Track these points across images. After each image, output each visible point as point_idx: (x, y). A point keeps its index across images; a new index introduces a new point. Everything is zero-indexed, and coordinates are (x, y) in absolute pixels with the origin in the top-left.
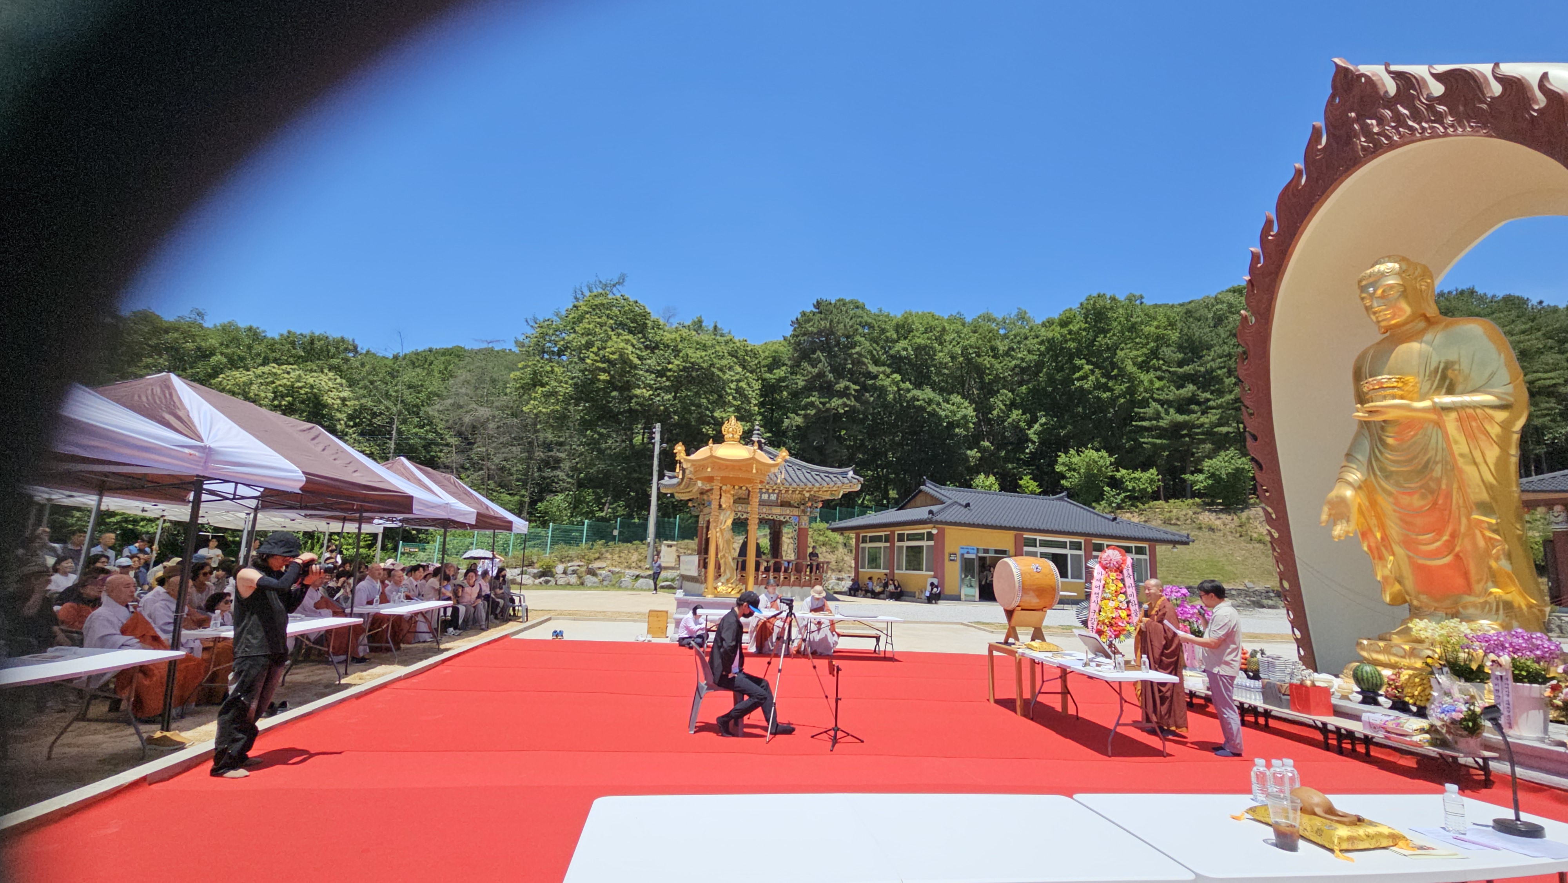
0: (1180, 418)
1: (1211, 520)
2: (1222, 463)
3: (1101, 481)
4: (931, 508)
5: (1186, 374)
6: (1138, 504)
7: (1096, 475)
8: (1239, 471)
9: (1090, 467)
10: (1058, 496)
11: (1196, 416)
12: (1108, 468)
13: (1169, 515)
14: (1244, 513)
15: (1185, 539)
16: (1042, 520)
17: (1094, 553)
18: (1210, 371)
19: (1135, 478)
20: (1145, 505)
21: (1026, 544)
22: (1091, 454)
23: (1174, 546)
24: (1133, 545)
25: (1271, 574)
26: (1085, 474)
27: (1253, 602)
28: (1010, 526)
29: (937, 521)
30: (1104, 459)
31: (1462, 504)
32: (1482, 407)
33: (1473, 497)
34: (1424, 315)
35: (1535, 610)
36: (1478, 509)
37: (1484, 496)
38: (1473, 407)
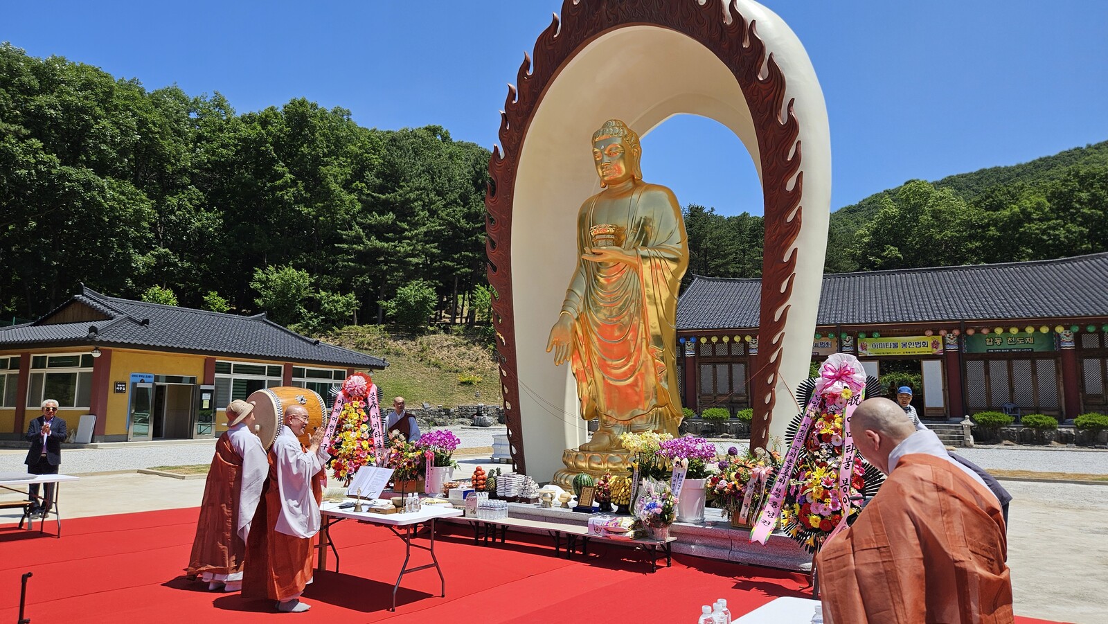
0: (379, 244)
1: (399, 345)
2: (414, 291)
3: (299, 302)
4: (93, 324)
5: (386, 202)
6: (334, 328)
7: (294, 295)
8: (425, 300)
9: (287, 284)
10: (255, 316)
11: (393, 244)
12: (307, 288)
13: (363, 339)
14: (425, 339)
15: (381, 364)
16: (239, 342)
17: (294, 379)
18: (408, 201)
19: (333, 300)
20: (340, 329)
21: (217, 370)
22: (291, 272)
23: (371, 370)
24: (333, 370)
25: (444, 394)
26: (283, 293)
27: (428, 421)
28: (198, 348)
29: (101, 340)
30: (304, 279)
31: (644, 336)
32: (665, 258)
33: (652, 331)
34: (633, 177)
35: (675, 419)
36: (654, 340)
37: (658, 330)
38: (660, 258)
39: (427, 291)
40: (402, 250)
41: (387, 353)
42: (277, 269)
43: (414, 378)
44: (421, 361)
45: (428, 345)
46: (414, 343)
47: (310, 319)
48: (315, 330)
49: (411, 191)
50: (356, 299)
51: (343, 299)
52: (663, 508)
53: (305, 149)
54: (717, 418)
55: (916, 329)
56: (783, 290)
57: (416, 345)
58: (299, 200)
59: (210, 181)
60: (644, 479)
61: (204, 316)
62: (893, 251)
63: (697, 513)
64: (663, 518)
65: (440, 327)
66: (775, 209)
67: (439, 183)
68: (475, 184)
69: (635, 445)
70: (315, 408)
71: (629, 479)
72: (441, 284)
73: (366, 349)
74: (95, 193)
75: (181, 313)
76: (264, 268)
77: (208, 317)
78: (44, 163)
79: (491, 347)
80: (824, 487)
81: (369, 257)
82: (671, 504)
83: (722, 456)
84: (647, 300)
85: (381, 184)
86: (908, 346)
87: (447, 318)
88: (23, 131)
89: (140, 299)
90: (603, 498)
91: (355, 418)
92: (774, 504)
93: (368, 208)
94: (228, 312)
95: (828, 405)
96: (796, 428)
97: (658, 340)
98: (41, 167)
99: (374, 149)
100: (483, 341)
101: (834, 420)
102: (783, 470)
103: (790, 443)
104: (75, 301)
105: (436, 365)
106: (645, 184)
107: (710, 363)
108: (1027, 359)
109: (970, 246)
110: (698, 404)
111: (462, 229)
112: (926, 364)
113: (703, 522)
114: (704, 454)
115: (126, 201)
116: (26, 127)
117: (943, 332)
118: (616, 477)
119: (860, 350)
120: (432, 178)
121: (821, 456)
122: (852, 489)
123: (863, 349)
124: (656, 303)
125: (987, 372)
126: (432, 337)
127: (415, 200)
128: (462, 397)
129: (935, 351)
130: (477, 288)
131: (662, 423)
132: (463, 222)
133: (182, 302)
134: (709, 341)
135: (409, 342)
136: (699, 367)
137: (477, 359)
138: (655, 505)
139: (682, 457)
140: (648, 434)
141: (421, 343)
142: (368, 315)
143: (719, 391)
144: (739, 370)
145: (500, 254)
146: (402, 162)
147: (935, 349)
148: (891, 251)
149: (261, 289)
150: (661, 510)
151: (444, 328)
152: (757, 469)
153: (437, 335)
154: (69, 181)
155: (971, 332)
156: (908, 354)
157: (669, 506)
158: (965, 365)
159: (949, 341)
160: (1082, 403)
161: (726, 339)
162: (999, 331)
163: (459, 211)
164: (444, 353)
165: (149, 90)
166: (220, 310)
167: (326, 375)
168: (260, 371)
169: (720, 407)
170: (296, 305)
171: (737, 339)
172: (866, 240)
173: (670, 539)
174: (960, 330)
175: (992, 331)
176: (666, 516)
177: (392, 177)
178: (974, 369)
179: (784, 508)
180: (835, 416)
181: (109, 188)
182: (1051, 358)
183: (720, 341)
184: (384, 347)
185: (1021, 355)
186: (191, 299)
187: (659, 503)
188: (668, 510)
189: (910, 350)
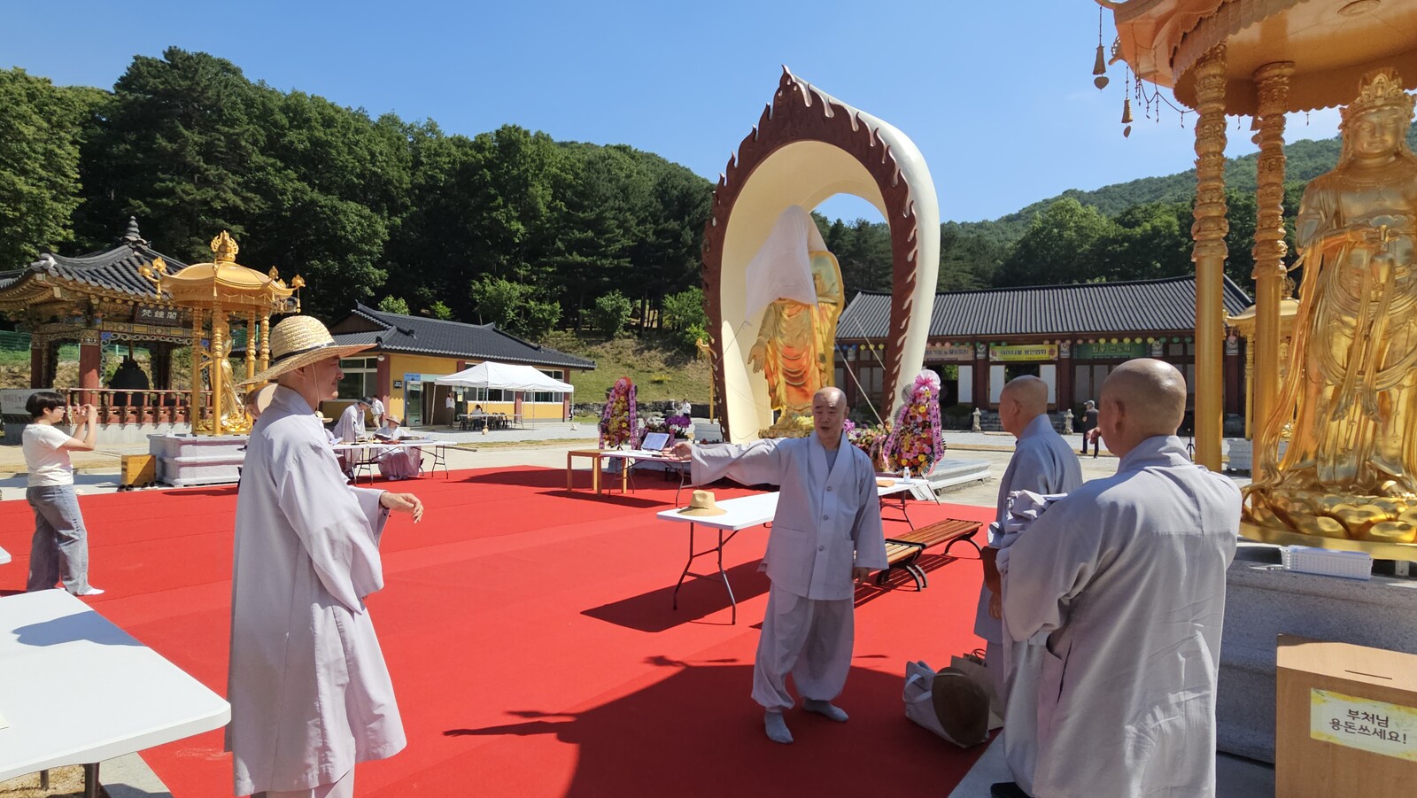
1: (599, 348)
2: (610, 301)
5: (585, 220)
6: (543, 333)
9: (500, 295)
13: (566, 343)
14: (621, 343)
15: (590, 365)
19: (541, 309)
20: (547, 334)
31: (813, 355)
32: (828, 303)
33: (818, 351)
36: (820, 357)
37: (822, 351)
38: (824, 302)
39: (622, 301)
45: (624, 348)
50: (560, 308)
51: (549, 308)
55: (1036, 339)
57: (613, 348)
76: (481, 281)
84: (815, 330)
85: (578, 203)
86: (1031, 353)
97: (823, 358)
99: (572, 170)
104: (354, 314)
105: (631, 366)
107: (865, 367)
112: (1043, 368)
116: (281, 161)
117: (1057, 342)
119: (991, 356)
123: (993, 356)
125: (1092, 374)
128: (655, 393)
129: (1052, 357)
134: (867, 348)
136: (859, 370)
141: (617, 347)
149: (479, 299)
153: (631, 340)
156: (1030, 359)
158: (1075, 368)
159: (1063, 349)
161: (881, 347)
162: (1102, 341)
164: (638, 355)
166: (447, 318)
174: (1070, 339)
175: (1097, 341)
177: (588, 196)
178: (1082, 372)
181: (350, 211)
183: (876, 348)
189: (1032, 356)
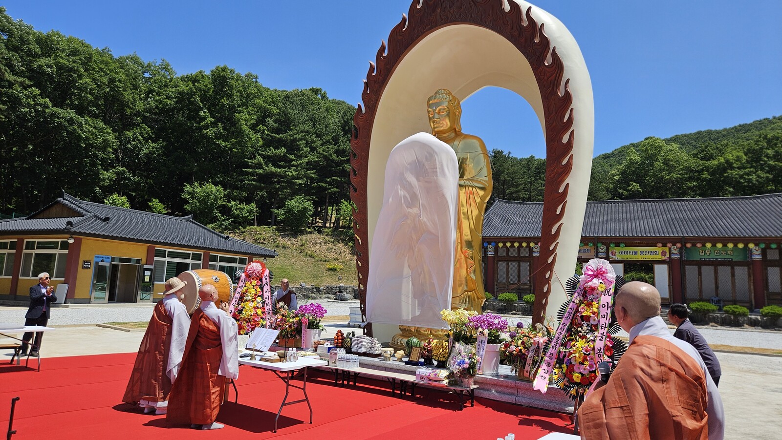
0: (274, 169)
1: (285, 241)
2: (297, 203)
3: (216, 208)
4: (70, 219)
5: (281, 140)
6: (240, 227)
7: (212, 203)
8: (305, 209)
9: (208, 196)
10: (185, 217)
11: (284, 170)
12: (221, 198)
13: (259, 236)
14: (304, 237)
15: (272, 254)
16: (172, 235)
17: (210, 263)
18: (295, 140)
19: (240, 208)
20: (244, 228)
21: (156, 254)
22: (211, 187)
23: (265, 258)
24: (238, 257)
25: (316, 277)
26: (204, 202)
27: (304, 295)
28: (144, 239)
29: (75, 231)
30: (220, 191)
31: (459, 241)
32: (475, 187)
33: (465, 238)
34: (455, 129)
35: (480, 300)
36: (466, 244)
37: (469, 237)
38: (472, 187)
39: (307, 204)
40: (290, 174)
41: (277, 246)
42: (200, 184)
43: (295, 264)
44: (300, 253)
45: (306, 241)
46: (296, 240)
47: (224, 220)
48: (226, 228)
49: (297, 133)
50: (256, 207)
51: (247, 207)
52: (470, 364)
53: (224, 101)
54: (509, 300)
55: (650, 242)
56: (558, 213)
57: (297, 241)
58: (218, 136)
59: (157, 121)
60: (456, 343)
61: (148, 216)
62: (635, 186)
63: (494, 369)
64: (469, 371)
65: (315, 229)
66: (554, 155)
67: (319, 129)
68: (343, 129)
69: (451, 318)
70: (226, 285)
71: (446, 343)
72: (317, 199)
73: (262, 243)
74: (76, 127)
75: (132, 214)
76: (191, 184)
77: (151, 217)
78: (40, 105)
79: (351, 244)
80: (584, 353)
81: (267, 178)
82: (475, 361)
83: (512, 328)
84: (462, 216)
85: (277, 127)
86: (644, 253)
87: (320, 223)
88: (27, 82)
89: (103, 203)
90: (427, 356)
91: (253, 293)
92: (548, 364)
93: (268, 143)
94: (165, 214)
95: (588, 295)
96: (565, 310)
97: (469, 244)
98: (39, 108)
99: (273, 102)
100: (345, 240)
101: (592, 305)
102: (555, 340)
103: (560, 321)
104: (58, 202)
105: (311, 256)
106: (463, 134)
107: (505, 261)
108: (728, 265)
109: (690, 185)
110: (496, 290)
111: (333, 161)
112: (657, 267)
113: (497, 375)
114: (499, 326)
115: (97, 133)
116: (29, 79)
117: (669, 245)
118: (436, 340)
119: (610, 255)
120: (314, 125)
121: (582, 331)
122: (605, 355)
123: (613, 255)
124: (468, 219)
125: (700, 274)
126: (309, 236)
127: (301, 140)
128: (329, 279)
129: (664, 258)
130: (342, 202)
131: (470, 303)
132: (334, 156)
133: (133, 206)
134: (505, 245)
135: (293, 239)
136: (497, 264)
137: (341, 252)
138: (464, 362)
139: (484, 328)
140: (461, 311)
141: (301, 240)
142: (264, 218)
143: (510, 282)
144: (525, 266)
145: (360, 180)
146: (293, 113)
147: (663, 257)
148: (634, 186)
149: (189, 199)
150: (468, 366)
151: (318, 230)
152: (537, 338)
153: (313, 235)
154: (58, 118)
155: (689, 245)
156: (644, 259)
157: (474, 363)
158: (684, 268)
159: (673, 251)
160: (766, 298)
161: (516, 245)
162: (709, 245)
163: (332, 148)
164: (317, 247)
165: (116, 56)
166: (159, 212)
167: (233, 260)
168: (187, 256)
169: (511, 293)
170: (214, 210)
171: (524, 245)
172: (617, 178)
173: (473, 387)
174: (681, 244)
175: (704, 245)
176: (471, 370)
177: (285, 123)
178: (691, 272)
179: (555, 367)
180: (593, 303)
181: (86, 124)
182: (745, 266)
183: (512, 246)
184: (275, 242)
185: (724, 263)
186: (139, 204)
187: (467, 360)
188: (472, 366)
189: (648, 256)
